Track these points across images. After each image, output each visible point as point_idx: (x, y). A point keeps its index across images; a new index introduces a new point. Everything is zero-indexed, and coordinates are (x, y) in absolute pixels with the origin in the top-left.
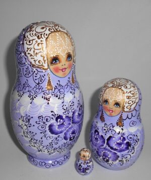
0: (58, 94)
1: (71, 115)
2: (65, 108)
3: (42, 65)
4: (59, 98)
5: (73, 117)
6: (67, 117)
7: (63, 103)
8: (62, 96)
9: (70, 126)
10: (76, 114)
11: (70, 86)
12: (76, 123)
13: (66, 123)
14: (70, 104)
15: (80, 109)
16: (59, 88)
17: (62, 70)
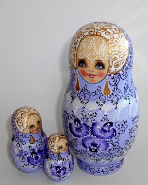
0: (83, 97)
1: (90, 124)
2: (84, 114)
4: (81, 102)
5: (91, 128)
6: (84, 124)
7: (83, 108)
8: (85, 101)
9: (88, 136)
10: (99, 127)
11: (99, 95)
12: (97, 137)
13: (84, 130)
14: (91, 113)
15: (106, 124)
16: (85, 93)
17: (89, 75)
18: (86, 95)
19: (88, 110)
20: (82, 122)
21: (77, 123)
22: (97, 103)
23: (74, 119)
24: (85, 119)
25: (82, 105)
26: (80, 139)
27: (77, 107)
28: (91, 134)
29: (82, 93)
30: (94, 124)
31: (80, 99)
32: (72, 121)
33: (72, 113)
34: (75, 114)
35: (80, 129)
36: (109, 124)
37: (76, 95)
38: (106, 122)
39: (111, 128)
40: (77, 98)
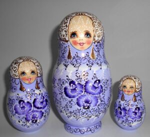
0: (75, 63)
1: (83, 83)
2: (78, 76)
3: (65, 38)
4: (75, 67)
5: (85, 86)
6: (79, 84)
7: (77, 71)
8: (78, 65)
9: (82, 94)
10: (90, 85)
11: (88, 59)
12: (90, 93)
13: (78, 89)
14: (84, 73)
15: (95, 82)
16: (77, 59)
17: (80, 44)
18: (78, 61)
19: (81, 72)
20: (76, 83)
21: (72, 85)
22: (87, 65)
23: (68, 82)
24: (79, 80)
25: (76, 69)
26: (75, 100)
27: (71, 72)
28: (85, 92)
29: (74, 60)
30: (87, 83)
31: (73, 65)
32: (67, 85)
33: (67, 78)
34: (70, 78)
35: (75, 89)
36: (97, 82)
37: (69, 63)
38: (95, 80)
39: (99, 85)
40: (70, 65)
